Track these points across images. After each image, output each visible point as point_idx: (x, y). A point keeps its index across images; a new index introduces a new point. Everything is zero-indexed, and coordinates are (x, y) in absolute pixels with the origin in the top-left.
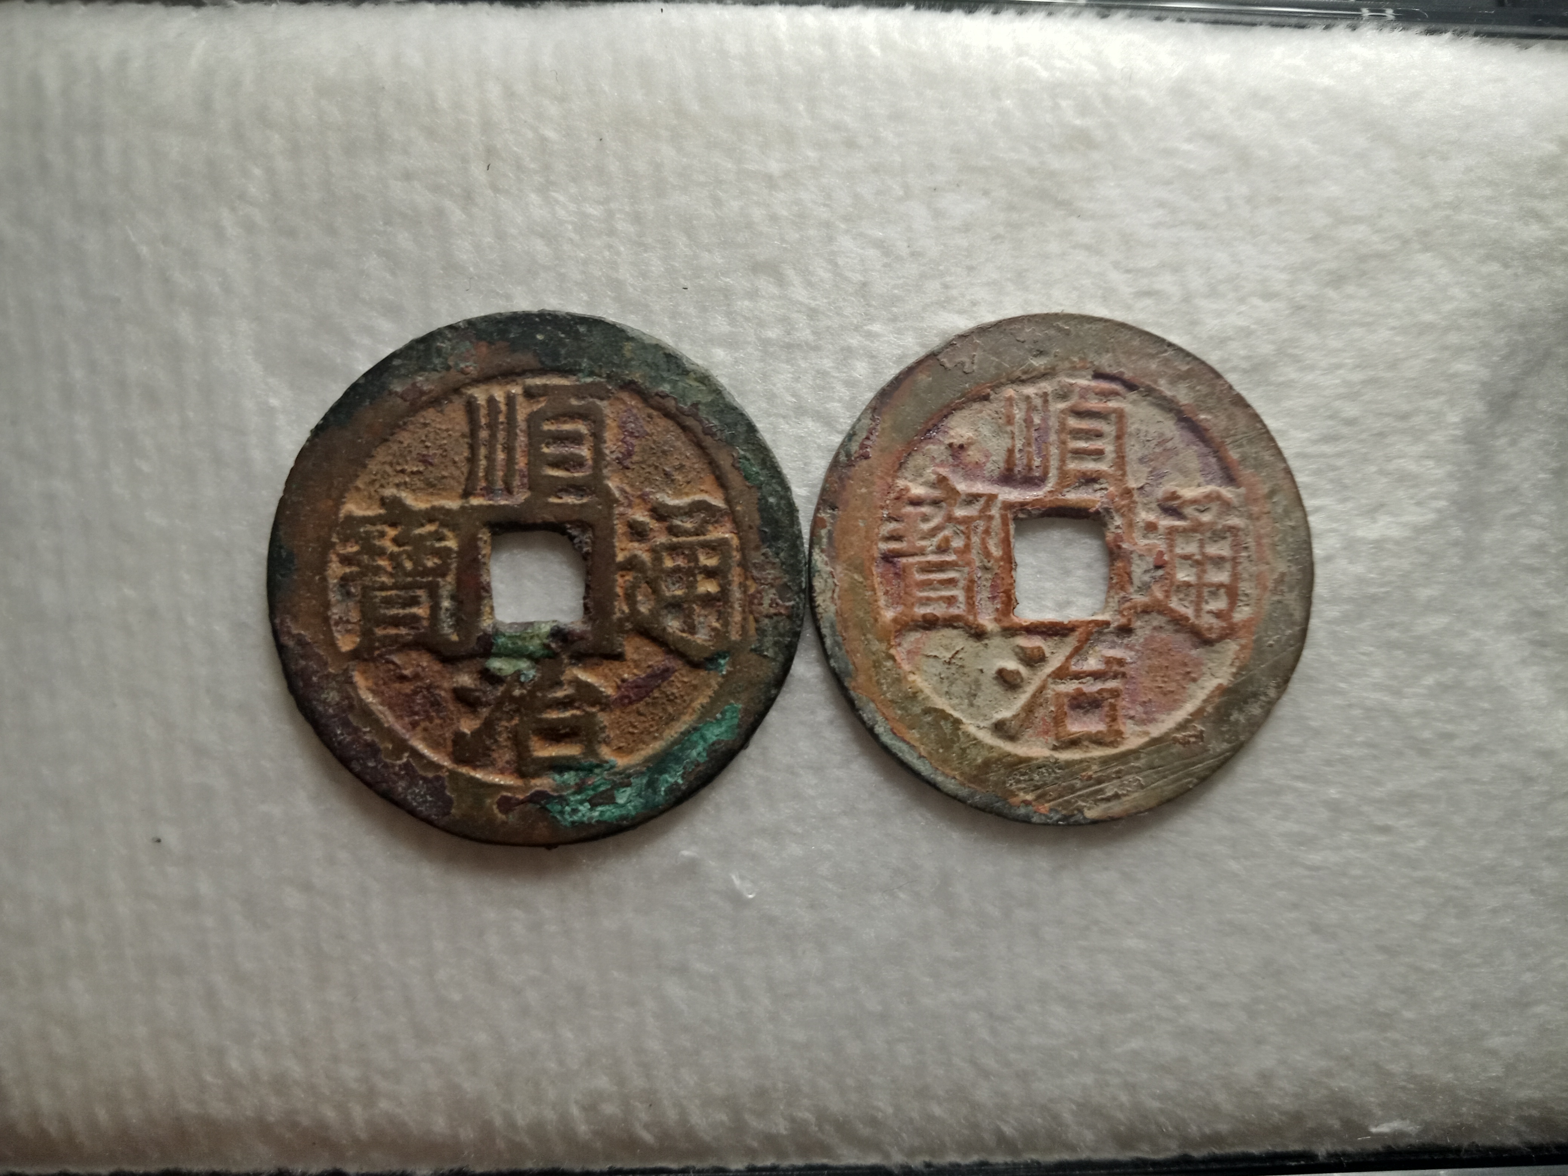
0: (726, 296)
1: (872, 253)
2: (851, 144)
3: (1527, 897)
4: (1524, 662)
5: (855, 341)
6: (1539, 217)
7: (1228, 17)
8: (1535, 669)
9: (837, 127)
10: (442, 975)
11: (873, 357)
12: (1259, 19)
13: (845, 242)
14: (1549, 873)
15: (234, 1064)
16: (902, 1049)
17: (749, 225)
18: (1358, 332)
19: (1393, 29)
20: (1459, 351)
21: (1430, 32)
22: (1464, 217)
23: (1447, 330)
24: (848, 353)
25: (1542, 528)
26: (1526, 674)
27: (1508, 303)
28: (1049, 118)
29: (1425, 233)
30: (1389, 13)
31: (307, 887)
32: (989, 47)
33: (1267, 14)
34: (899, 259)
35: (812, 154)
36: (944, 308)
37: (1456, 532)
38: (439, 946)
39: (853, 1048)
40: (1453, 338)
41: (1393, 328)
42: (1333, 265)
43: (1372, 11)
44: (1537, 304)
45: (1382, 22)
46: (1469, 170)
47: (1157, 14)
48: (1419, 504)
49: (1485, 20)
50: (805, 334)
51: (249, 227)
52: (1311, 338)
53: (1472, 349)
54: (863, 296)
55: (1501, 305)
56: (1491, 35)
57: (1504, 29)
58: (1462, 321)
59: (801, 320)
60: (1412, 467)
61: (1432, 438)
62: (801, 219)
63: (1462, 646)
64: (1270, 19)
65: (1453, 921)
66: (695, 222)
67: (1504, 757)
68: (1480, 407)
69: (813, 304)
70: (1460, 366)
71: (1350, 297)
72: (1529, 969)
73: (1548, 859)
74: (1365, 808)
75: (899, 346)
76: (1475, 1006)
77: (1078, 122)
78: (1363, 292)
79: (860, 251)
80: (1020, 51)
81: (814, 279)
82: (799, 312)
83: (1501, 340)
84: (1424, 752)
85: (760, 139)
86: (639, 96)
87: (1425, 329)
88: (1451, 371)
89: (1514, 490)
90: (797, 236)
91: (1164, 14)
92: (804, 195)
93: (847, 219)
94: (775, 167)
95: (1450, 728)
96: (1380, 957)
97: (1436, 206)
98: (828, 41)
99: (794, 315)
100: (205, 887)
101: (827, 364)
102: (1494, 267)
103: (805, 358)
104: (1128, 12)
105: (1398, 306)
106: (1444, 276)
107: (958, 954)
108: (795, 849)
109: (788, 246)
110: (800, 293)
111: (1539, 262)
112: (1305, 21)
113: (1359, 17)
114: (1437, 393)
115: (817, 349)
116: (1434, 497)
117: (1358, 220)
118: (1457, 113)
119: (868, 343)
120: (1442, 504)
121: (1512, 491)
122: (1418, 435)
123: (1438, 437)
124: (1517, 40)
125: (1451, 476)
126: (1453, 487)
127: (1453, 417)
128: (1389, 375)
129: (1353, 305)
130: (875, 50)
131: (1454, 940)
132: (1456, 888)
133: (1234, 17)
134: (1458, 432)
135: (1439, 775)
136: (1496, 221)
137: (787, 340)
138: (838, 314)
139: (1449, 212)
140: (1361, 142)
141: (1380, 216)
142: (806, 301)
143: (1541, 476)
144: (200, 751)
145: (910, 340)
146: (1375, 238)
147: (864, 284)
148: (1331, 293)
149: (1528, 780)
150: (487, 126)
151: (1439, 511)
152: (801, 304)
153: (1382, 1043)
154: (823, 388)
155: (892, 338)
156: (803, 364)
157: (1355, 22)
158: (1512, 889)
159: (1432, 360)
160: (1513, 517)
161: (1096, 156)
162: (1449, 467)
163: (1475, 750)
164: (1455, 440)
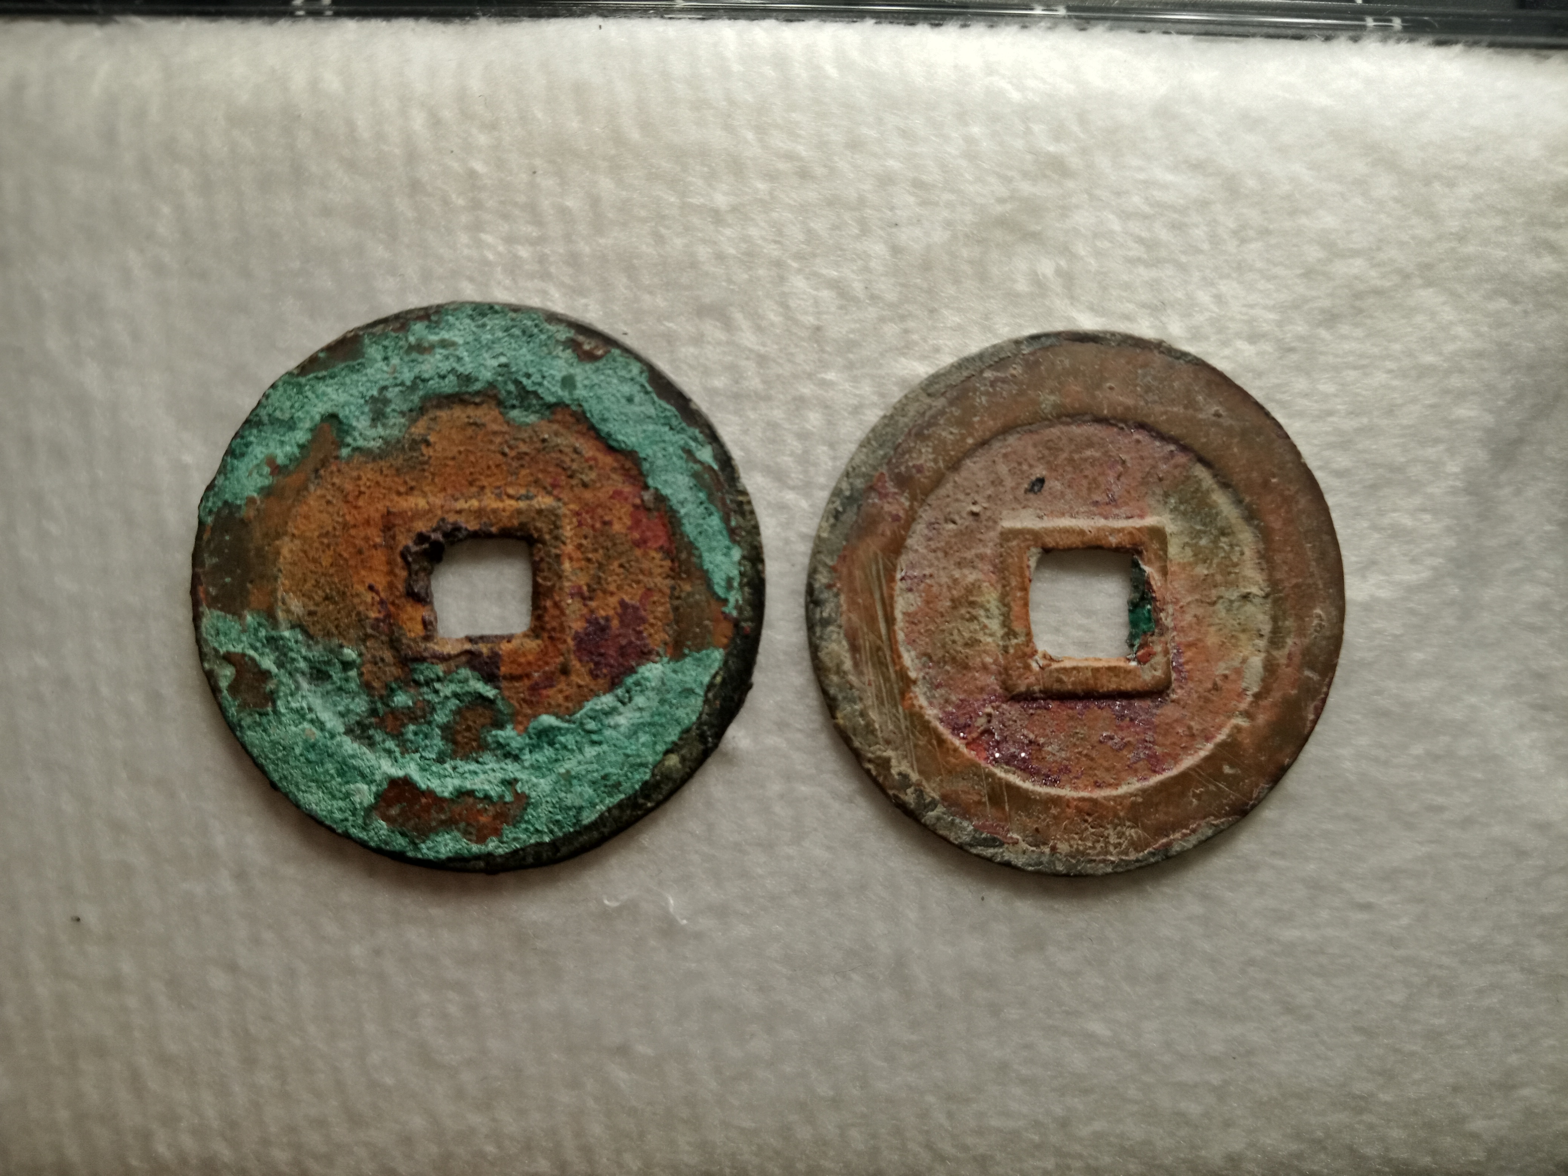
0: (669, 342)
1: (826, 294)
2: (804, 174)
3: (1515, 976)
4: (1522, 727)
5: (807, 389)
6: (1553, 248)
7: (1219, 28)
8: (1535, 734)
9: (790, 156)
10: (374, 1058)
11: (827, 407)
12: (1252, 30)
13: (799, 283)
14: (1540, 951)
15: (161, 1149)
16: (854, 1133)
17: (694, 265)
18: (1351, 375)
19: (1399, 41)
20: (1461, 396)
21: (1439, 43)
22: (1470, 249)
23: (1448, 373)
24: (800, 403)
25: (1547, 584)
26: (1524, 740)
27: (1516, 342)
28: (1019, 144)
29: (1429, 267)
30: (1397, 23)
31: (232, 968)
32: (956, 67)
33: (1262, 25)
34: (855, 300)
35: (762, 186)
36: (904, 355)
37: (1454, 591)
38: (371, 1028)
39: (804, 1133)
40: (1455, 382)
41: (1390, 371)
42: (1327, 303)
43: (1375, 20)
44: (1548, 343)
45: (1387, 33)
46: (1477, 197)
47: (1141, 25)
48: (1413, 561)
49: (1501, 29)
50: (754, 383)
51: (159, 270)
52: (1301, 384)
53: (1474, 393)
54: (817, 342)
55: (1508, 344)
56: (1506, 46)
57: (1521, 39)
58: (1466, 364)
59: (750, 367)
60: (1407, 521)
61: (1429, 490)
62: (750, 257)
63: (1456, 713)
64: (1265, 30)
65: (1436, 1002)
66: (635, 261)
67: (1497, 830)
68: (1482, 455)
69: (762, 350)
70: (1465, 411)
71: (1344, 337)
72: (1516, 1051)
73: (1541, 936)
74: (1347, 885)
75: (856, 395)
76: (1456, 1089)
77: (1052, 148)
78: (1359, 332)
79: (814, 293)
80: (990, 70)
81: (764, 323)
82: (748, 359)
83: (1507, 383)
84: (1410, 826)
85: (706, 169)
86: (574, 124)
87: (1424, 371)
88: (1453, 417)
89: (1517, 543)
90: (746, 276)
91: (1149, 25)
92: (753, 232)
93: (799, 256)
94: (721, 200)
95: (1440, 800)
96: (1357, 1039)
97: (1440, 237)
98: (781, 61)
99: (743, 363)
100: (127, 967)
101: (778, 414)
102: (1502, 303)
103: (754, 409)
104: (1108, 24)
105: (1397, 347)
106: (1448, 314)
107: (914, 1038)
108: (743, 930)
109: (736, 288)
110: (748, 338)
111: (1551, 298)
112: (1303, 32)
113: (1364, 28)
114: (1437, 441)
115: (768, 398)
116: (1431, 553)
117: (1355, 253)
118: (1466, 135)
119: (821, 392)
120: (1438, 561)
121: (1516, 544)
122: (1414, 487)
123: (1436, 489)
124: (1534, 51)
125: (1449, 530)
126: (1450, 542)
127: (1453, 467)
128: (1384, 422)
129: (1347, 346)
130: (831, 71)
131: (1436, 1021)
132: (1440, 967)
133: (1225, 29)
134: (1458, 484)
135: (1424, 849)
136: (1505, 254)
137: (735, 390)
138: (789, 361)
139: (1454, 244)
140: (1360, 167)
141: (1379, 249)
142: (756, 347)
143: (1548, 528)
144: (118, 827)
145: (867, 389)
146: (1373, 273)
147: (818, 329)
148: (1323, 333)
149: (1521, 854)
150: (412, 157)
151: (1434, 569)
152: (751, 350)
153: (1357, 1126)
154: (773, 441)
155: (847, 386)
156: (752, 415)
157: (1358, 33)
158: (1500, 968)
159: (1432, 406)
160: (1515, 572)
161: (1070, 184)
162: (1447, 521)
163: (1466, 823)
164: (1454, 491)
